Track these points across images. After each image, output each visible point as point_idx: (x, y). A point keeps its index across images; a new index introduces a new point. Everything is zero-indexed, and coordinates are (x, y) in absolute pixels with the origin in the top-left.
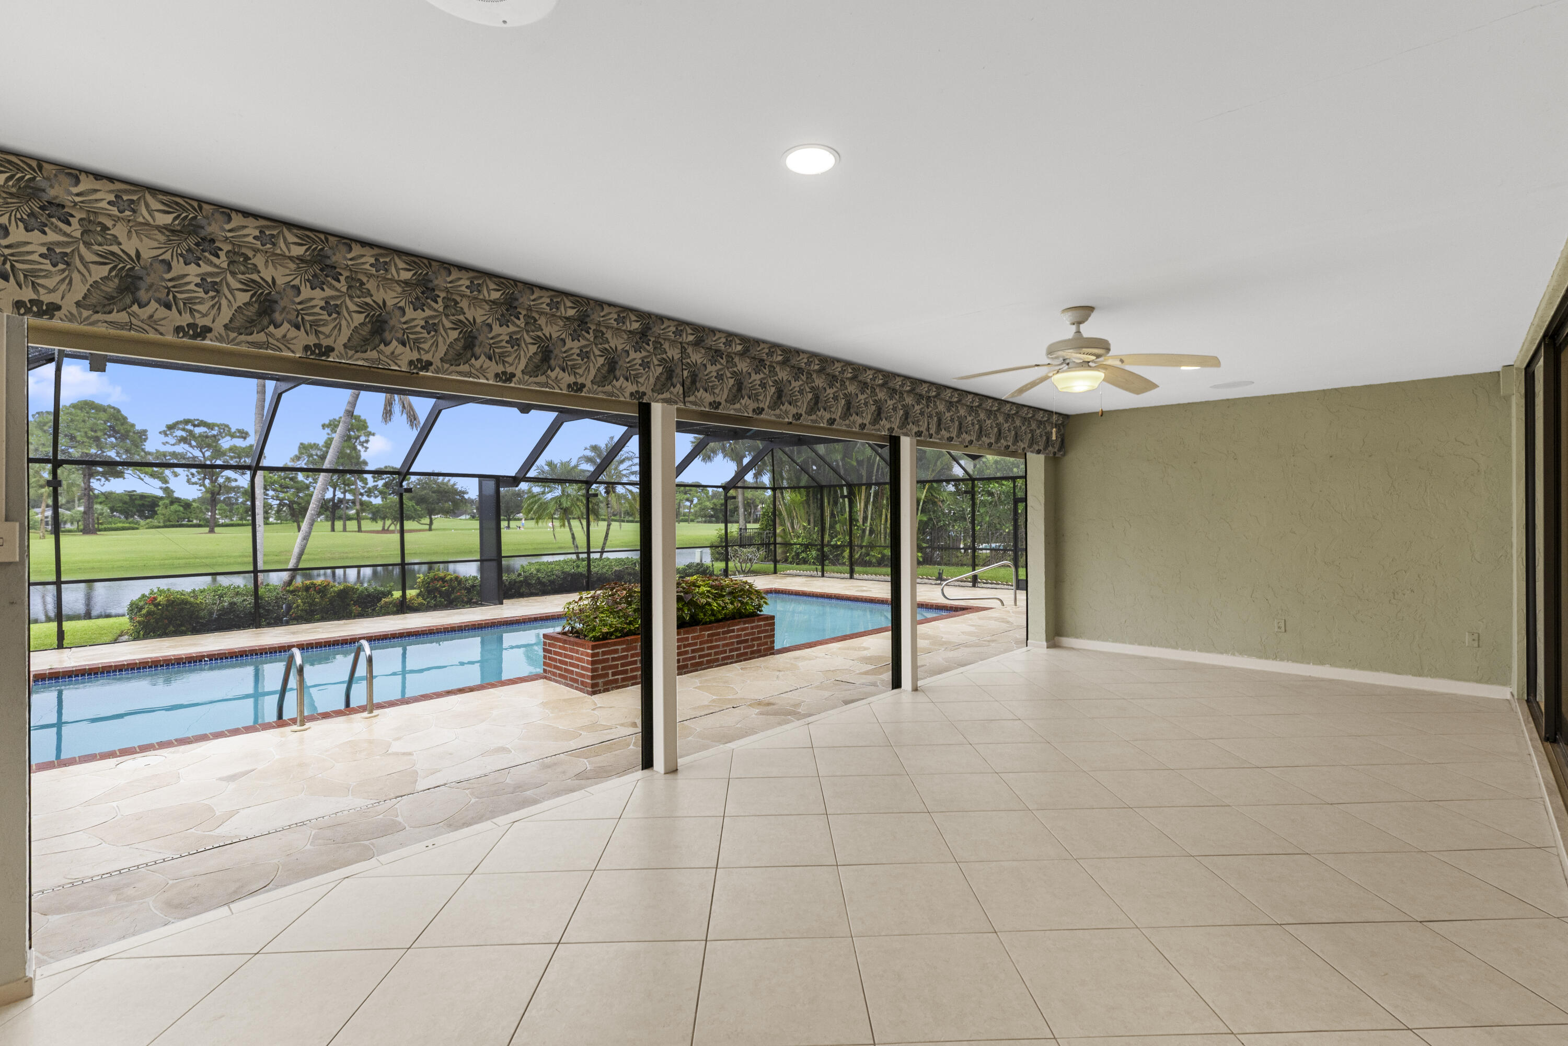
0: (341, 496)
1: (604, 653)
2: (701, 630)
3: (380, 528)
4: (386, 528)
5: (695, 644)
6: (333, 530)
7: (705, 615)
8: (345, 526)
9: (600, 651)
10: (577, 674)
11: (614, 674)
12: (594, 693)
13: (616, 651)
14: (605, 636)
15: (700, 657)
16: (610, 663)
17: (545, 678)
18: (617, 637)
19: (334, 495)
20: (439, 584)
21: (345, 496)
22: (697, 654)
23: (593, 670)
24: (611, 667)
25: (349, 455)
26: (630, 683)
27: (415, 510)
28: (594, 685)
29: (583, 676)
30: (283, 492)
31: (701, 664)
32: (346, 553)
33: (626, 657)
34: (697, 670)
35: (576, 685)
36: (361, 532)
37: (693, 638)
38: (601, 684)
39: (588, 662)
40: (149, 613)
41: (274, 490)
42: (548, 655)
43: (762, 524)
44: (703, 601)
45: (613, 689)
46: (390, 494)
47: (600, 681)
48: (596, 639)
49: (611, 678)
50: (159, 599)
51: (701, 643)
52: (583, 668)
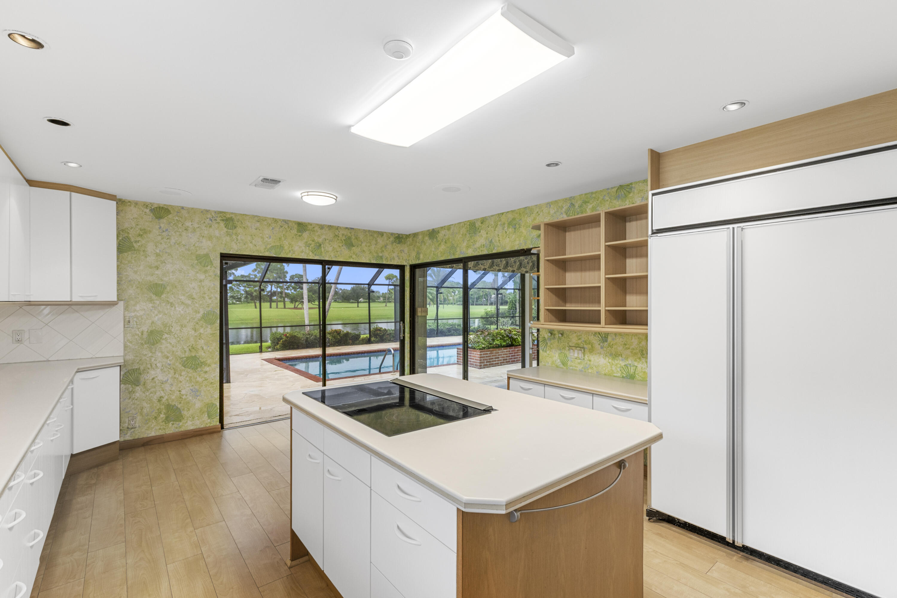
0: (275, 290)
1: (484, 354)
2: (515, 348)
3: (293, 307)
4: (296, 306)
5: (512, 353)
6: (271, 307)
7: (515, 343)
8: (277, 305)
9: (482, 353)
10: (473, 362)
11: (486, 362)
12: (481, 368)
13: (487, 354)
14: (484, 348)
15: (514, 358)
16: (485, 358)
17: (458, 364)
18: (487, 349)
19: (271, 289)
20: (379, 332)
21: (277, 290)
22: (513, 357)
23: (480, 360)
24: (486, 360)
25: (280, 268)
26: (491, 366)
27: (312, 297)
28: (480, 366)
29: (476, 362)
30: (248, 288)
31: (514, 361)
32: (284, 319)
33: (490, 356)
34: (513, 363)
35: (472, 366)
36: (286, 308)
37: (512, 351)
38: (482, 366)
39: (478, 357)
40: (286, 340)
41: (244, 286)
42: (459, 355)
43: (509, 307)
44: (515, 337)
45: (486, 367)
46: (298, 289)
47: (482, 364)
48: (480, 349)
49: (485, 363)
50: (288, 335)
51: (515, 353)
52: (476, 359)
